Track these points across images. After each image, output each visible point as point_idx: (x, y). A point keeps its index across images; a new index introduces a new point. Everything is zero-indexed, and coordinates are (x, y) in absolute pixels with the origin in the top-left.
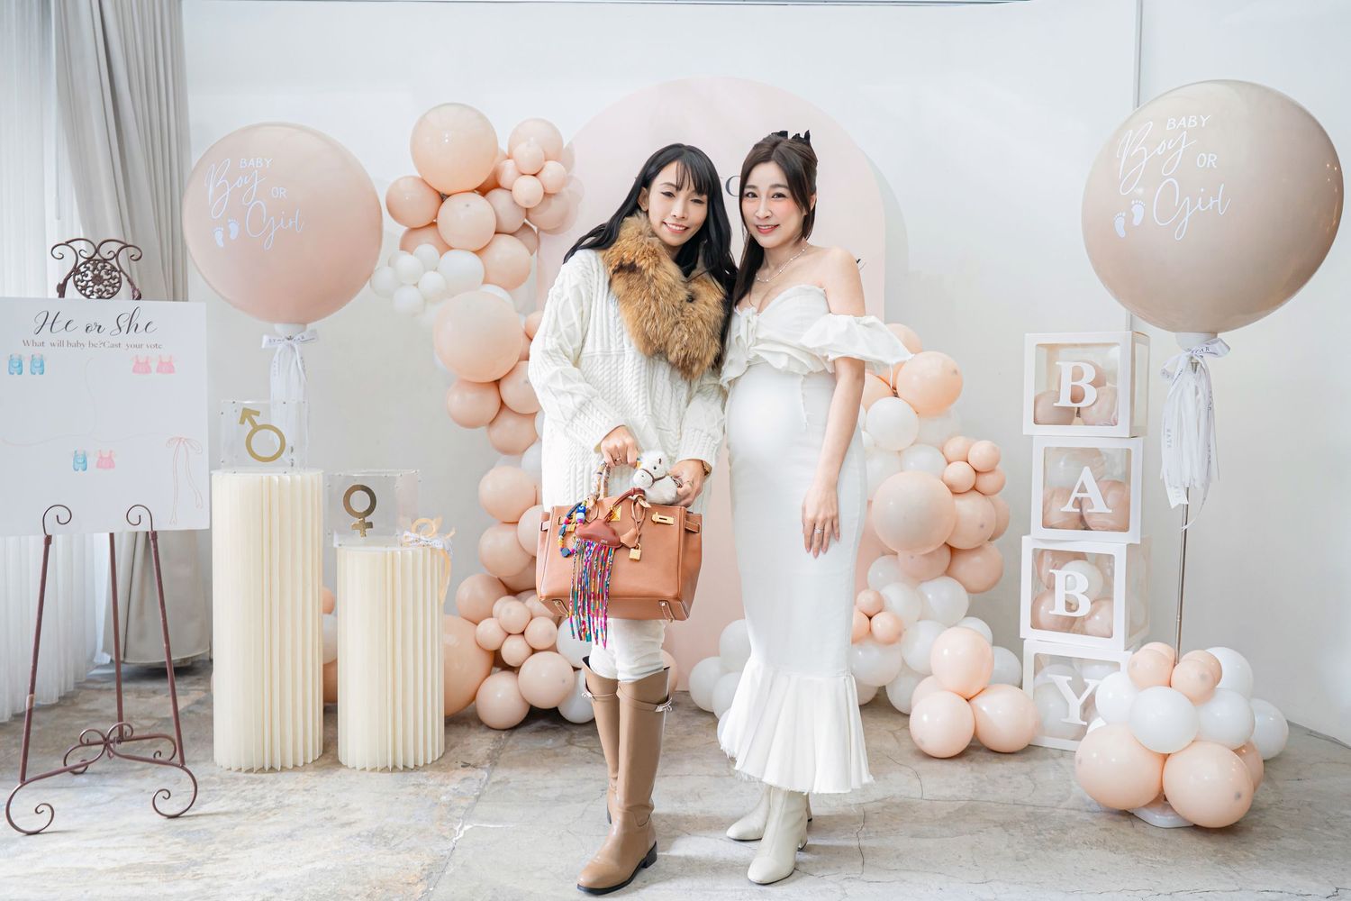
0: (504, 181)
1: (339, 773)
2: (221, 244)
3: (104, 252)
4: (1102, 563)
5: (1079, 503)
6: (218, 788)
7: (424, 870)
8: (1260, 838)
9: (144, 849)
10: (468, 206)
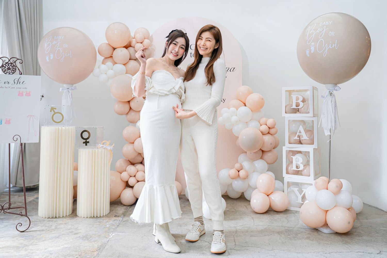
0: (132, 45)
1: (76, 218)
2: (48, 61)
3: (11, 61)
4: (306, 154)
5: (299, 136)
6: (38, 223)
7: (98, 247)
8: (356, 236)
9: (11, 241)
10: (121, 51)
